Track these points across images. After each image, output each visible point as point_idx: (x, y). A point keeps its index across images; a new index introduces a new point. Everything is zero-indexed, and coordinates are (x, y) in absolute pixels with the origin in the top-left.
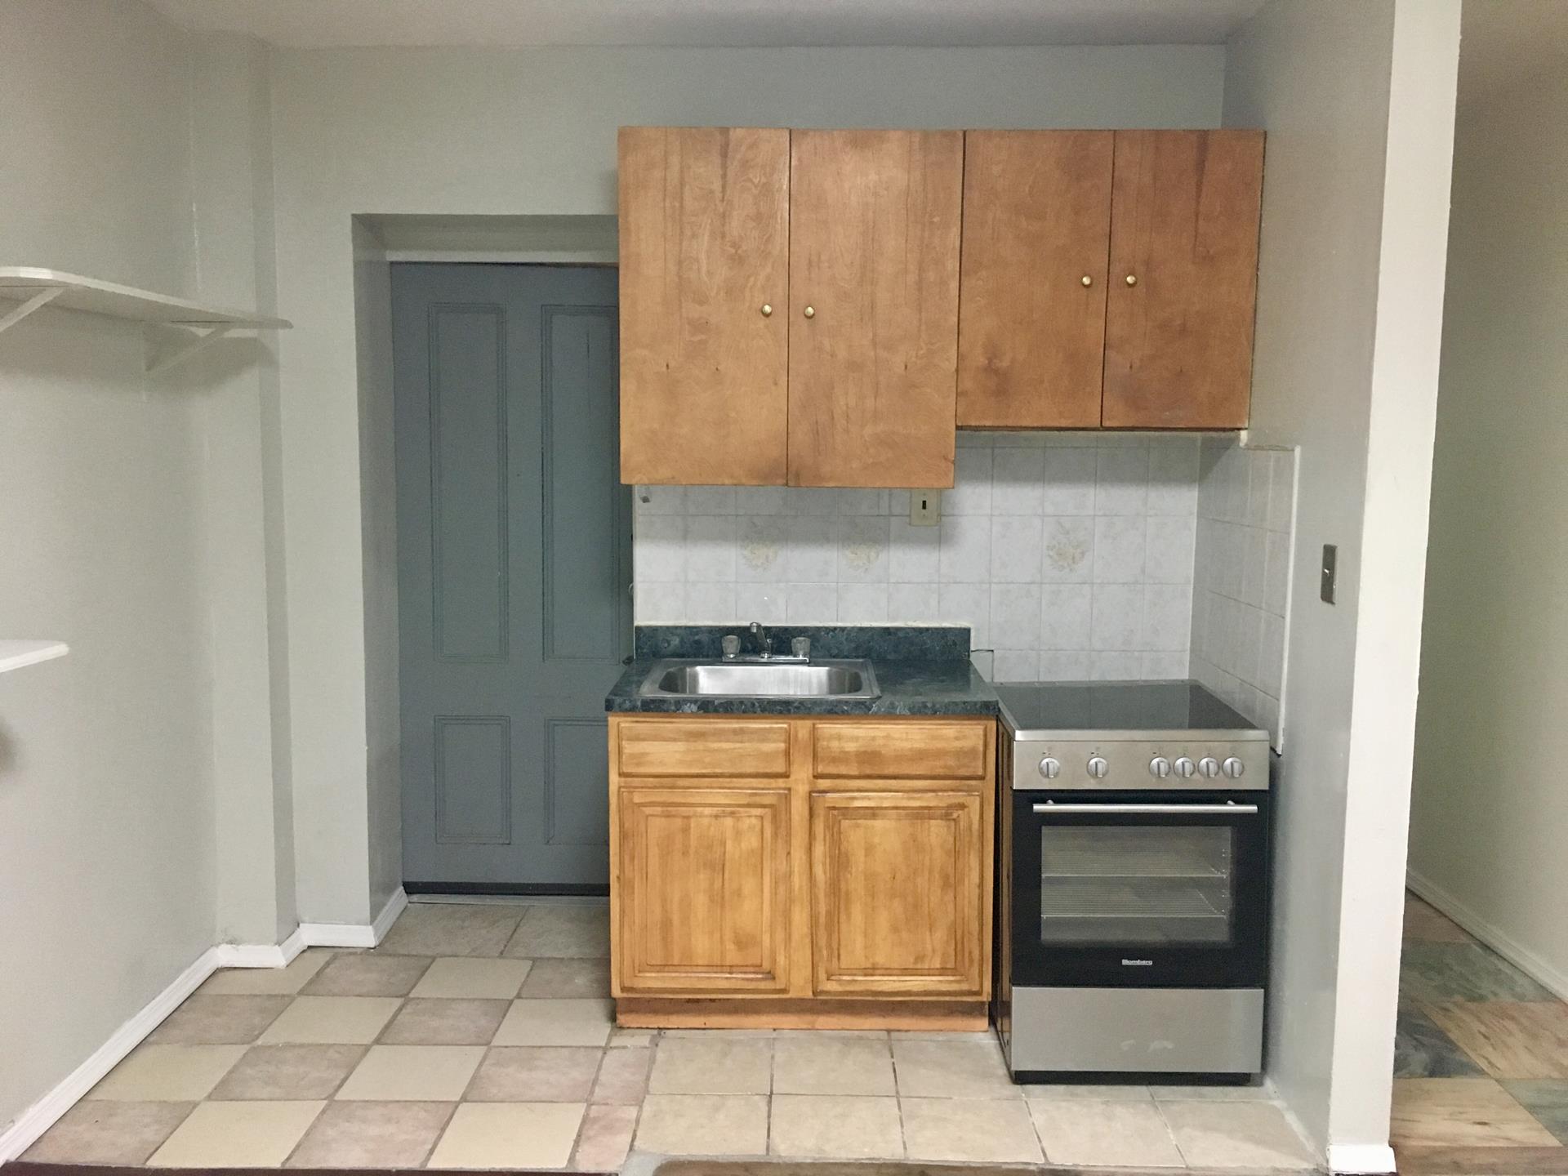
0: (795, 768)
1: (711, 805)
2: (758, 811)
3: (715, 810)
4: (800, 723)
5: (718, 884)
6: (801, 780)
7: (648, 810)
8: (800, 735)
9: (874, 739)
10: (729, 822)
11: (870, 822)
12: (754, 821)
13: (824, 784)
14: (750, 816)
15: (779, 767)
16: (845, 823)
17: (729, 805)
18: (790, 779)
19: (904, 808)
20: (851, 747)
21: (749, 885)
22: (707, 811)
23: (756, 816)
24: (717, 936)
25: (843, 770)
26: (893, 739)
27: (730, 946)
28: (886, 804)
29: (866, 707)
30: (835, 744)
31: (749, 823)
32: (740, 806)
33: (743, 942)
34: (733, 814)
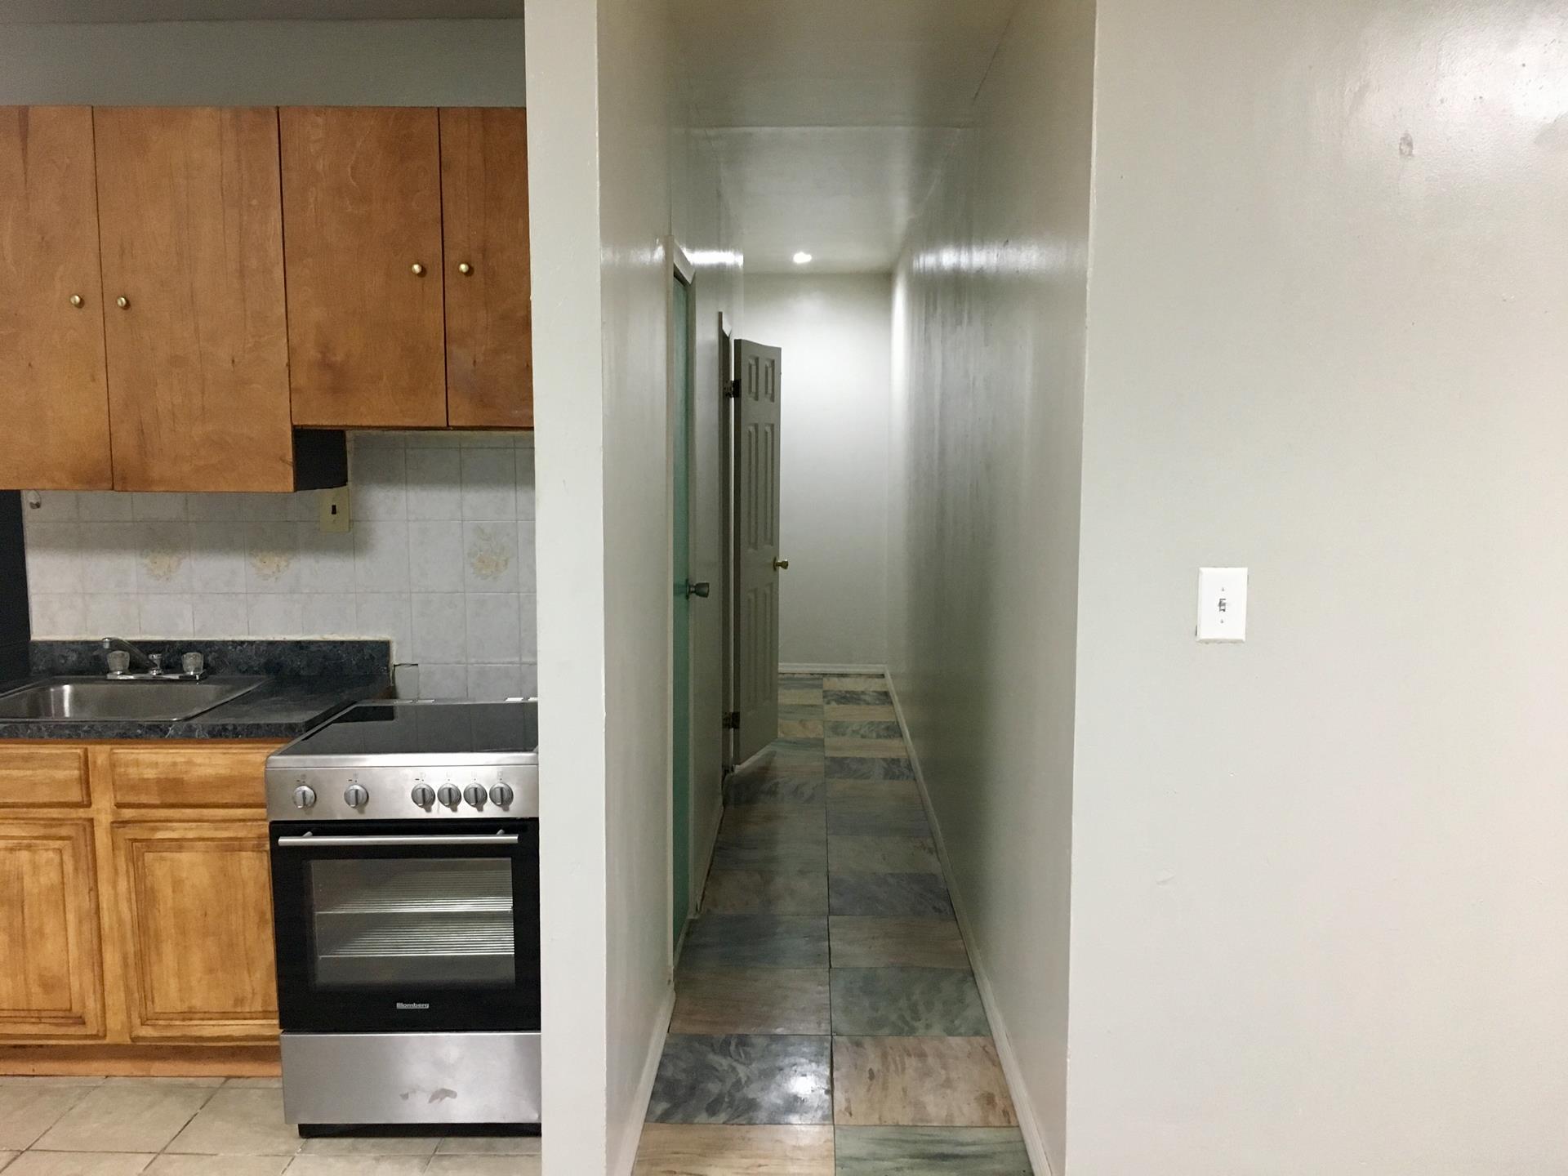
0: (95, 796)
1: (6, 838)
2: (58, 844)
3: (11, 843)
4: (98, 747)
5: (17, 922)
6: (103, 809)
8: (99, 762)
9: (175, 764)
10: (24, 855)
11: (177, 855)
12: (51, 854)
13: (128, 813)
14: (47, 850)
15: (75, 795)
16: (149, 856)
17: (24, 838)
18: (91, 809)
19: (212, 839)
20: (150, 774)
21: (51, 926)
23: (54, 849)
24: (21, 977)
25: (144, 799)
26: (195, 764)
27: (35, 989)
28: (191, 835)
29: (161, 730)
30: (133, 772)
31: (47, 856)
32: (36, 838)
33: (49, 985)
34: (29, 847)
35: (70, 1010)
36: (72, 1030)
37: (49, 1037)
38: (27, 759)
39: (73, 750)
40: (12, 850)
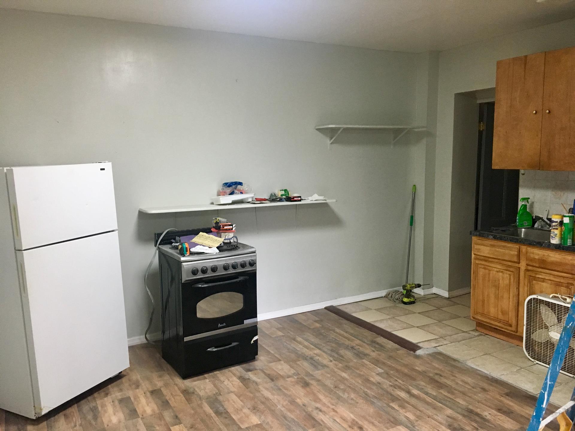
0: (521, 261)
1: (497, 268)
2: (509, 273)
3: (498, 270)
4: (523, 247)
5: (497, 292)
6: (523, 265)
7: (480, 266)
8: (523, 251)
9: (544, 255)
10: (501, 274)
11: (542, 283)
12: (508, 275)
13: (530, 268)
14: (506, 274)
15: (515, 259)
16: (534, 282)
17: (501, 269)
18: (520, 265)
19: (553, 281)
20: (537, 257)
21: (506, 295)
22: (495, 269)
23: (508, 274)
24: (496, 309)
25: (534, 264)
26: (550, 256)
27: (500, 313)
28: (547, 278)
29: (541, 244)
30: (532, 256)
31: (506, 276)
32: (504, 270)
33: (504, 313)
34: (502, 272)
35: (508, 322)
36: (508, 328)
37: (502, 328)
38: (504, 247)
39: (517, 246)
40: (497, 272)
